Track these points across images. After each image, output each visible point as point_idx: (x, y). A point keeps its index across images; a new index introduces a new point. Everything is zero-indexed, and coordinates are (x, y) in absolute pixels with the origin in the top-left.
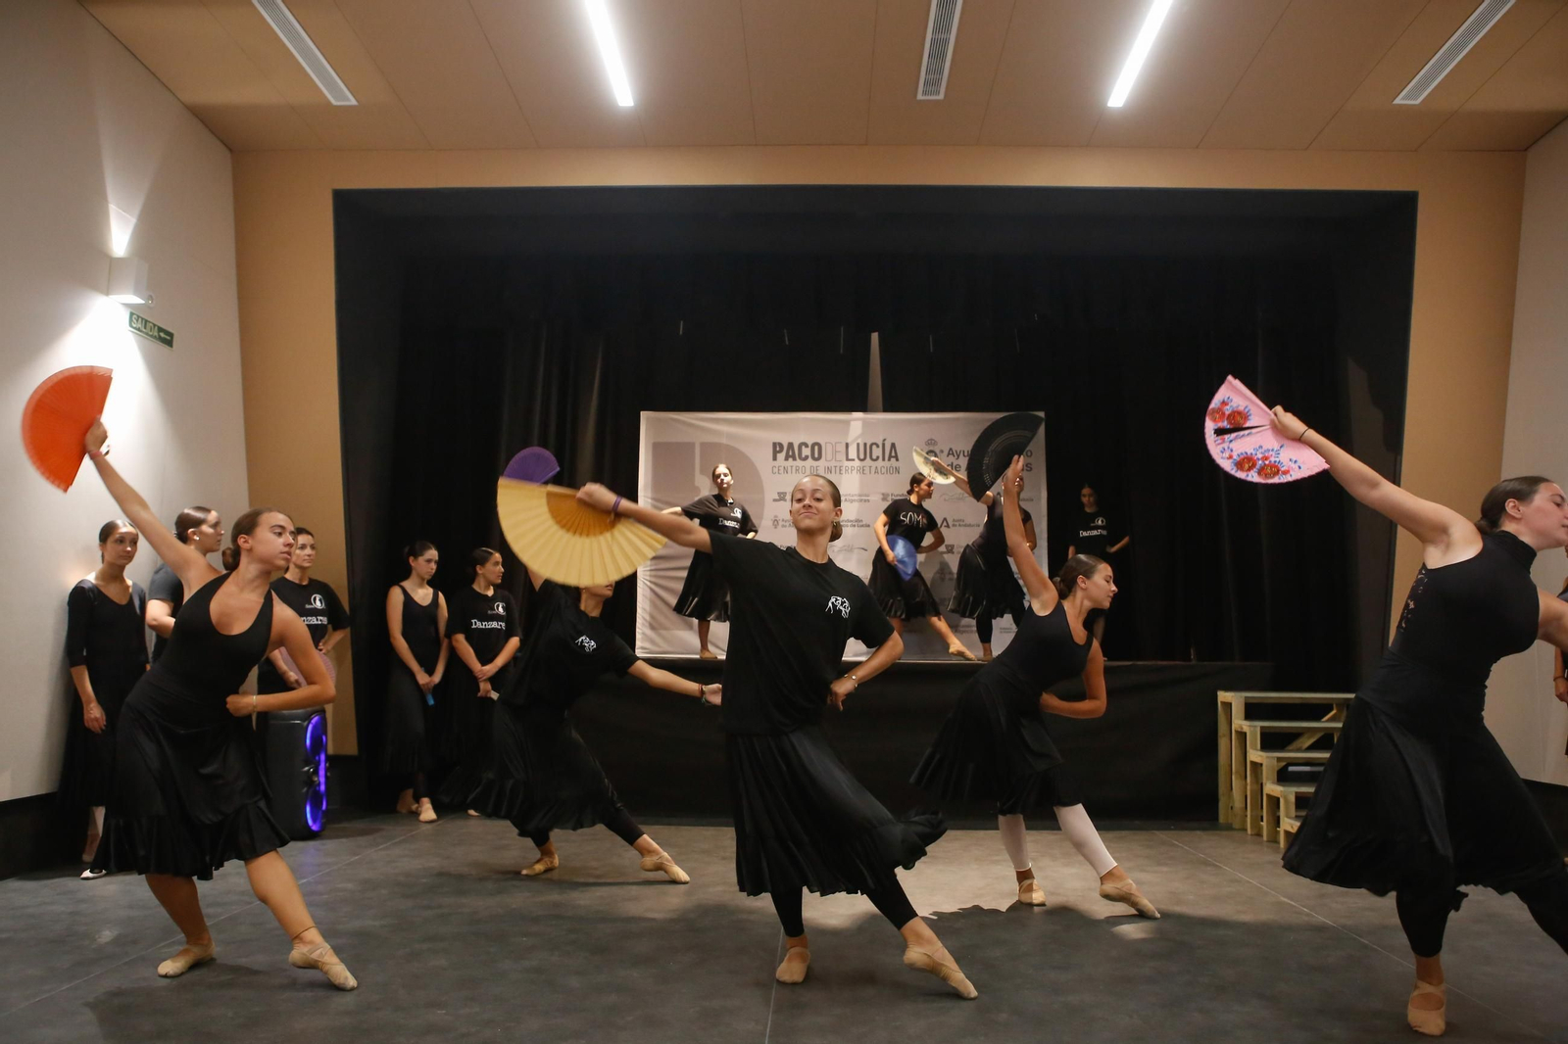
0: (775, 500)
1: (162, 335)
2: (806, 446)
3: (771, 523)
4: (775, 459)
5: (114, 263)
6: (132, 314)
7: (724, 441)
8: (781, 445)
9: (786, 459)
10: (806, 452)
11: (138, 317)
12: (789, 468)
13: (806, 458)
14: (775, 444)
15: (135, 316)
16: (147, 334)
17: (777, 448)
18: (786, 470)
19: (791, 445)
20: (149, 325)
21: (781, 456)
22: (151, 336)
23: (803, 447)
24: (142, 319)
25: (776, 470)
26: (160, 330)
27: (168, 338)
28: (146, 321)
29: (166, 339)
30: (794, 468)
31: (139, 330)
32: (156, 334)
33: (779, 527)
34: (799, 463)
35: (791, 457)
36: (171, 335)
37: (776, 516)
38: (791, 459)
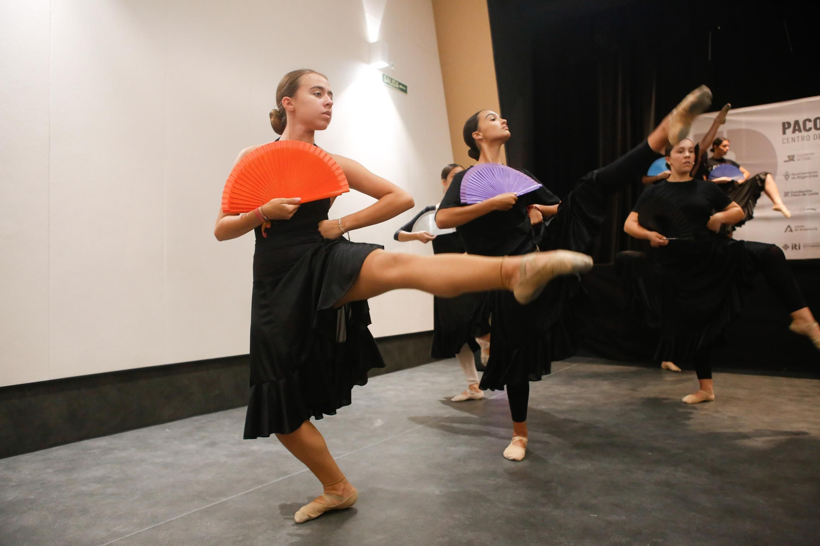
0: (785, 161)
1: (401, 87)
2: (809, 120)
3: (783, 177)
4: (784, 133)
5: (371, 46)
6: (383, 75)
7: (744, 127)
8: (789, 124)
9: (794, 132)
10: (810, 125)
11: (387, 76)
12: (796, 139)
13: (810, 129)
14: (784, 124)
15: (385, 76)
16: (393, 86)
17: (785, 126)
18: (793, 140)
19: (797, 123)
20: (393, 81)
21: (789, 131)
22: (395, 87)
23: (807, 122)
24: (389, 78)
25: (785, 141)
26: (400, 84)
27: (404, 88)
28: (392, 79)
29: (404, 89)
30: (800, 138)
31: (388, 83)
32: (397, 86)
33: (790, 179)
34: (804, 133)
35: (797, 130)
36: (406, 87)
37: (787, 172)
38: (797, 132)
